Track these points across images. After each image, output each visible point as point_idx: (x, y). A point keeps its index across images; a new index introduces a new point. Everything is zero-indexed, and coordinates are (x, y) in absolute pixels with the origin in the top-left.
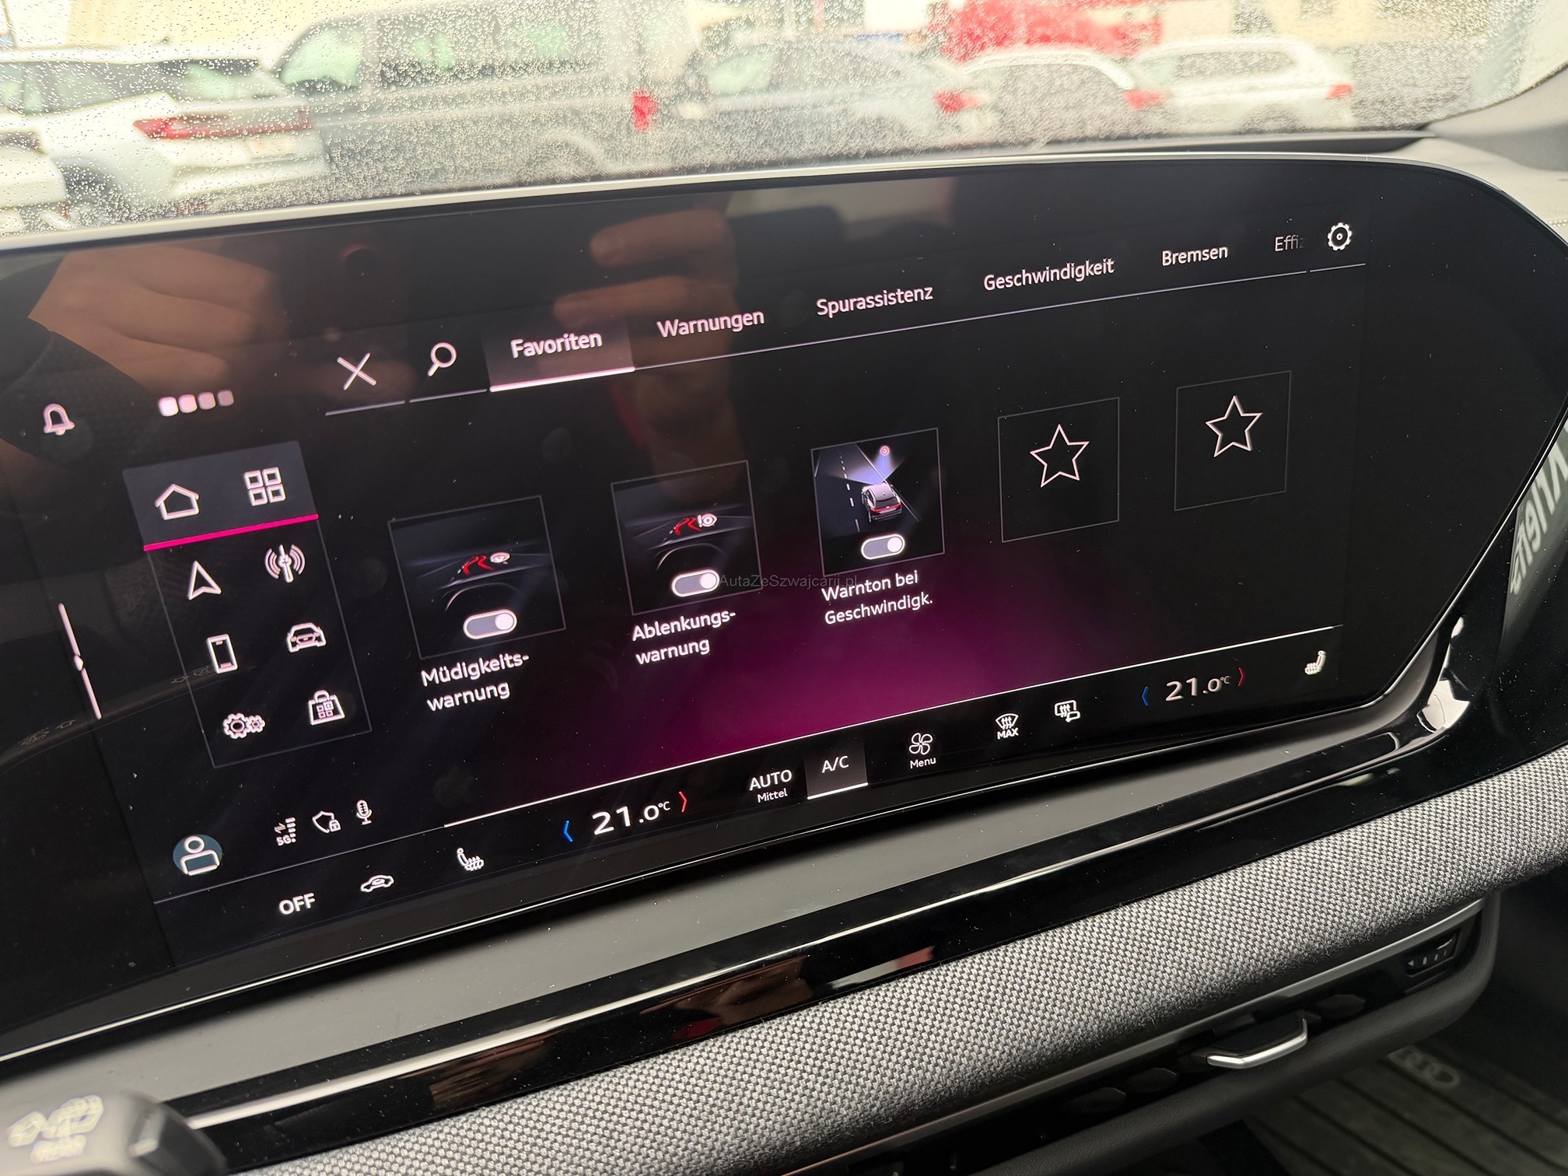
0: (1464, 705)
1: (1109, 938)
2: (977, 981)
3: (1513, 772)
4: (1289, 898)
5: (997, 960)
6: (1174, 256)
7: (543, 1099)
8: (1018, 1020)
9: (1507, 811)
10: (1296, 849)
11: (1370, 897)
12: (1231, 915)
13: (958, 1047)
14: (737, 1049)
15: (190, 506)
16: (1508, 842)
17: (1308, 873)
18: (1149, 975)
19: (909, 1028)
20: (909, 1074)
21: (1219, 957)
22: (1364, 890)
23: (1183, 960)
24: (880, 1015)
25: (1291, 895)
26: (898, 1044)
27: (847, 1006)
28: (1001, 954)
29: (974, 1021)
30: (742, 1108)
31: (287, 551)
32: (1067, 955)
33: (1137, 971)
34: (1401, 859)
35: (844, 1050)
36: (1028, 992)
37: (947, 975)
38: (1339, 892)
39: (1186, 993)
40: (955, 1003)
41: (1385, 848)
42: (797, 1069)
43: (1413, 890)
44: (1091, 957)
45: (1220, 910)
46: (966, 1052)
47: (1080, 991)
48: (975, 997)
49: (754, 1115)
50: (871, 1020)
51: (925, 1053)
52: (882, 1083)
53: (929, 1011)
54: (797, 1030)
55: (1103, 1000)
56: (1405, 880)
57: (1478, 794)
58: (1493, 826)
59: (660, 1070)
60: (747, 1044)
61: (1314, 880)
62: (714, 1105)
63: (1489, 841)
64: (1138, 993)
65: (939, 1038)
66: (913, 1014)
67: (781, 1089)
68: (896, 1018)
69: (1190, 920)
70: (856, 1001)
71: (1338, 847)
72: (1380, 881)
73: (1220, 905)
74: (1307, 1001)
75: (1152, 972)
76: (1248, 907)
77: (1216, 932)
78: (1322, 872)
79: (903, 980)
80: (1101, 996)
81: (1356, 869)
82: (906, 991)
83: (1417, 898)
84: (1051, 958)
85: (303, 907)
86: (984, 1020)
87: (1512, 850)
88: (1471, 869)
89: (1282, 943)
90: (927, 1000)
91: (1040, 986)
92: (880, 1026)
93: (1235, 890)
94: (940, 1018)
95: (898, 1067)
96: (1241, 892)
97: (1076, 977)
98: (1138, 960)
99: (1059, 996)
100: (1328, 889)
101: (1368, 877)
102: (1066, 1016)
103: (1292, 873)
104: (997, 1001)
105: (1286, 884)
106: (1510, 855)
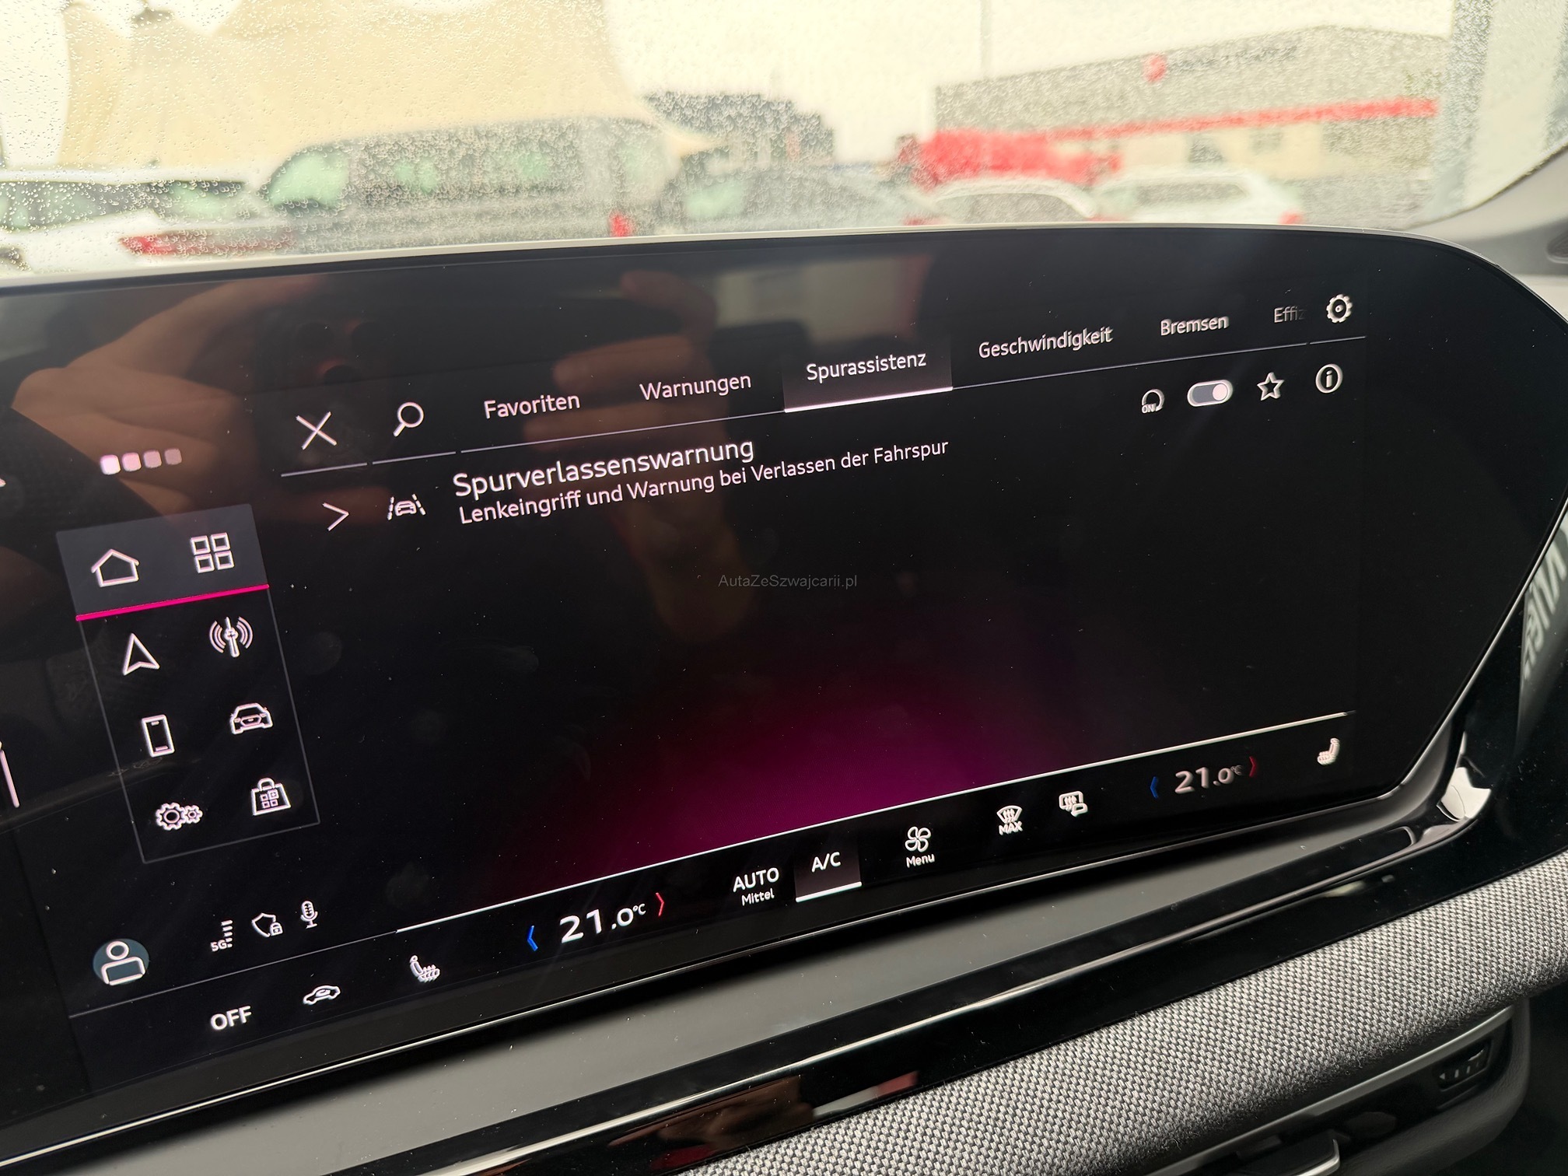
0: (1484, 794)
1: (1126, 1050)
2: (984, 1101)
3: (1539, 866)
4: (1315, 1004)
5: (1006, 1077)
6: (1173, 325)
8: (1031, 1144)
9: (1536, 909)
10: (1320, 951)
11: (1401, 1003)
12: (1255, 1024)
15: (130, 574)
16: (1541, 941)
17: (1334, 977)
18: (1171, 1092)
19: (911, 1155)
21: (1245, 1071)
22: (1395, 995)
23: (1206, 1074)
24: (880, 1141)
25: (1318, 1002)
27: (841, 1131)
28: (1010, 1070)
29: (983, 1146)
31: (234, 625)
32: (1081, 1071)
33: (1157, 1087)
34: (1431, 960)
36: (1041, 1113)
37: (952, 1095)
38: (1369, 997)
39: (1211, 1112)
40: (961, 1126)
41: (1413, 949)
43: (1446, 995)
44: (1107, 1072)
45: (1243, 1018)
47: (1097, 1110)
48: (983, 1119)
50: (869, 1147)
53: (933, 1136)
54: (787, 1159)
55: (1122, 1120)
56: (1437, 983)
57: (1505, 891)
58: (1524, 924)
61: (1341, 984)
63: (1521, 941)
64: (1160, 1112)
66: (915, 1140)
69: (1212, 1030)
70: (852, 1126)
71: (1364, 948)
72: (1411, 984)
73: (1243, 1012)
74: (1336, 1119)
75: (1174, 1088)
76: (1273, 1014)
77: (1241, 1042)
78: (1349, 975)
79: (904, 1101)
80: (1120, 1116)
81: (1384, 972)
82: (908, 1113)
83: (1451, 1003)
85: (238, 1021)
86: (993, 1145)
87: (1545, 950)
88: (1505, 971)
89: (1312, 1054)
90: (931, 1123)
91: (1054, 1106)
92: (880, 1153)
93: (1258, 995)
94: (945, 1144)
96: (1264, 998)
97: (1092, 1095)
98: (1158, 1075)
99: (1075, 1117)
100: (1356, 994)
101: (1397, 981)
102: (1083, 1139)
103: (1317, 977)
104: (1008, 1123)
105: (1312, 989)
106: (1544, 956)
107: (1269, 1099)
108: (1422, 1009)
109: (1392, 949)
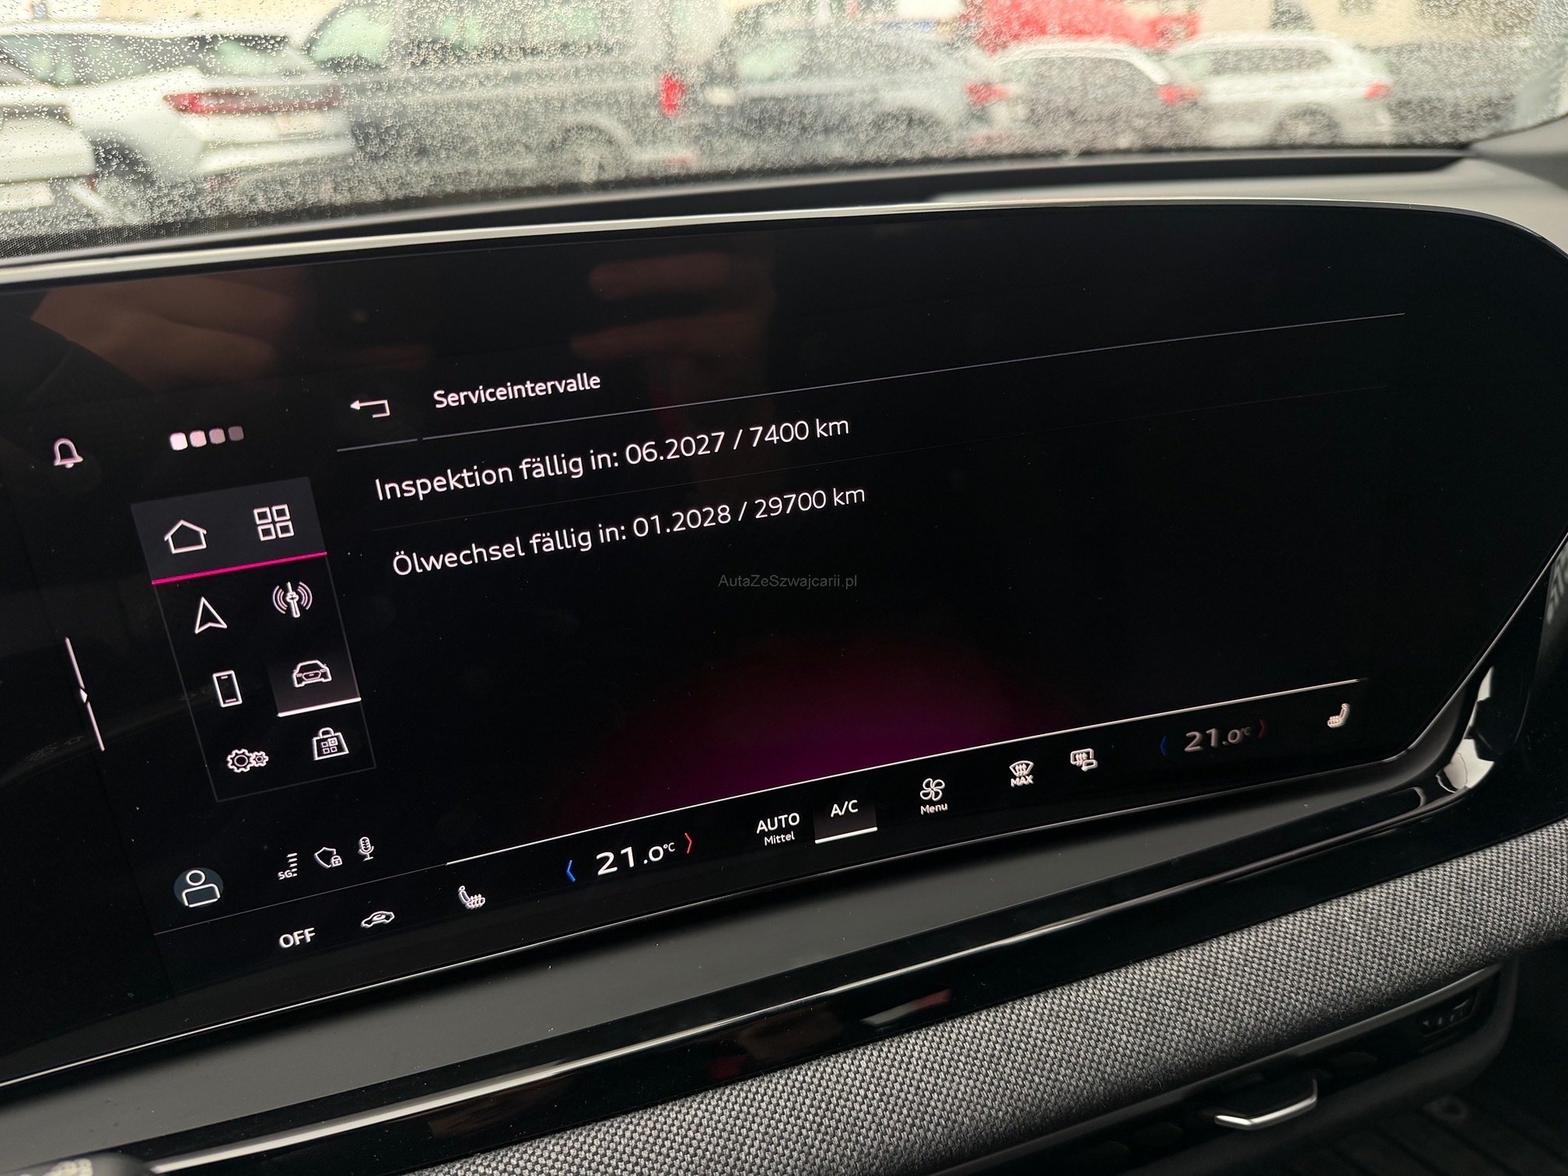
0: (1486, 766)
1: (1118, 997)
2: (982, 1038)
3: (1538, 833)
4: (1303, 959)
5: (1004, 1017)
7: (538, 1147)
8: (1023, 1080)
9: (1530, 874)
10: (1313, 908)
11: (1387, 961)
12: (1244, 977)
13: (961, 1106)
14: (736, 1103)
15: (200, 543)
16: (1531, 906)
17: (1324, 935)
18: (1158, 1037)
19: (911, 1085)
20: (911, 1133)
21: (1230, 1020)
22: (1381, 953)
23: (1193, 1022)
24: (883, 1071)
25: (1306, 957)
26: (900, 1102)
27: (849, 1061)
28: (1008, 1011)
29: (978, 1080)
30: (739, 1163)
31: (295, 589)
32: (1074, 1014)
33: (1145, 1032)
34: (1420, 921)
35: (845, 1106)
36: (1034, 1052)
37: (952, 1031)
38: (1356, 955)
39: (1195, 1056)
41: (1403, 910)
42: (796, 1125)
43: (1431, 955)
45: (1232, 971)
46: (969, 1112)
47: (1087, 1051)
48: (980, 1055)
50: (873, 1076)
51: (927, 1112)
52: (883, 1142)
53: (933, 1068)
54: (797, 1085)
55: (1110, 1062)
56: (1424, 944)
57: (1501, 856)
58: (1516, 890)
59: (657, 1121)
60: (747, 1097)
61: (1330, 941)
62: (711, 1160)
63: (1512, 905)
64: (1146, 1055)
65: (942, 1097)
66: (916, 1072)
67: (779, 1145)
68: (898, 1075)
69: (1202, 980)
70: (859, 1056)
71: (1356, 907)
72: (1398, 944)
73: (1233, 965)
74: (1321, 1059)
75: (1161, 1033)
76: (1262, 968)
77: (1228, 993)
78: (1339, 933)
79: (907, 1035)
80: (1108, 1057)
81: (1373, 932)
82: (910, 1047)
83: (1436, 963)
84: (1058, 1017)
85: (303, 941)
87: (1534, 915)
88: (1492, 934)
89: (1295, 1006)
90: (931, 1057)
91: (1046, 1046)
92: (882, 1083)
93: (1248, 949)
94: (943, 1076)
95: (899, 1125)
96: (1255, 952)
97: (1083, 1037)
98: (1147, 1020)
99: (1065, 1056)
100: (1343, 951)
101: (1385, 940)
102: (1072, 1077)
103: (1307, 933)
104: (1002, 1060)
105: (1301, 945)
106: (1532, 920)
107: (1250, 1046)
108: (1407, 967)
109: (1383, 909)
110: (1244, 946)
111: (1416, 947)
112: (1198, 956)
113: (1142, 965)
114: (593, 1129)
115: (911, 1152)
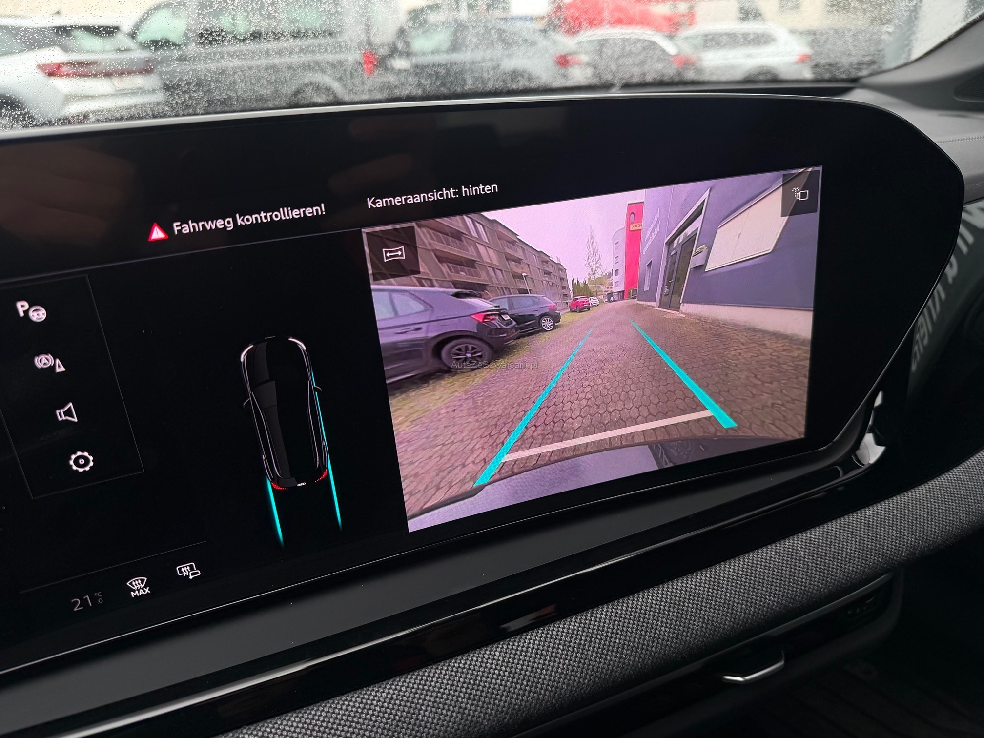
0: (881, 450)
1: (658, 603)
2: (573, 633)
3: (913, 490)
4: (773, 574)
5: (587, 620)
7: (285, 719)
8: (600, 659)
9: (909, 516)
10: (778, 542)
11: (824, 573)
12: (737, 587)
13: (561, 678)
14: (415, 683)
16: (910, 535)
17: (785, 559)
18: (684, 627)
20: (529, 696)
21: (729, 614)
22: (821, 568)
23: (706, 617)
24: (510, 658)
25: (775, 573)
26: (521, 676)
27: (488, 652)
28: (589, 615)
29: (571, 660)
30: (418, 722)
32: (631, 615)
33: (676, 625)
34: (843, 548)
35: (486, 682)
36: (606, 640)
37: (554, 630)
38: (805, 570)
39: (708, 638)
41: (833, 541)
42: (454, 695)
43: (851, 568)
44: (647, 616)
45: (729, 583)
46: (566, 681)
47: (640, 638)
48: (572, 644)
49: (426, 727)
50: (504, 661)
51: (539, 682)
52: (511, 703)
53: (542, 654)
54: (455, 669)
55: (655, 644)
56: (846, 561)
57: (891, 505)
58: (901, 526)
59: (363, 698)
60: (422, 679)
61: (789, 562)
62: (399, 721)
63: (898, 535)
64: (677, 639)
65: (548, 672)
66: (531, 657)
67: (444, 709)
68: (520, 659)
69: (711, 590)
70: (494, 649)
71: (804, 541)
72: (830, 562)
73: (730, 580)
75: (686, 625)
76: (747, 581)
77: (727, 598)
78: (794, 557)
79: (525, 634)
80: (653, 642)
81: (815, 555)
82: (527, 641)
83: (854, 573)
84: (621, 617)
86: (577, 660)
87: (912, 541)
88: (887, 553)
89: (769, 604)
90: (541, 647)
91: (614, 636)
92: (510, 665)
93: (739, 570)
94: (549, 659)
95: (521, 692)
96: (743, 571)
97: (637, 630)
98: (677, 617)
99: (626, 643)
100: (797, 568)
101: (823, 560)
102: (631, 655)
103: (775, 558)
104: (586, 646)
105: (771, 566)
106: (911, 544)
107: (742, 631)
108: (836, 576)
109: (821, 541)
110: (736, 568)
111: (841, 563)
112: (708, 575)
113: (672, 582)
114: (321, 706)
115: (530, 709)
